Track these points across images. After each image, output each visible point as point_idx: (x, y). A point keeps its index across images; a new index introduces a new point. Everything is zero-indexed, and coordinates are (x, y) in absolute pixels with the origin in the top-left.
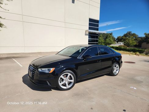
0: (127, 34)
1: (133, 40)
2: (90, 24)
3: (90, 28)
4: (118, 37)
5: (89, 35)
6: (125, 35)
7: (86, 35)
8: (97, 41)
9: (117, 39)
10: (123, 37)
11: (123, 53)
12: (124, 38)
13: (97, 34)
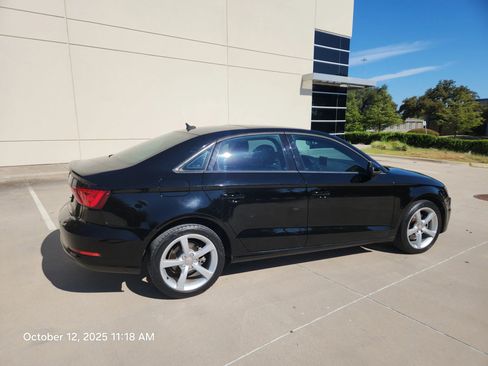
0: (437, 89)
2: (318, 53)
3: (318, 68)
4: (406, 101)
5: (314, 95)
6: (432, 94)
7: (303, 92)
8: (342, 114)
9: (402, 108)
10: (422, 98)
11: (445, 158)
12: (429, 103)
13: (345, 90)
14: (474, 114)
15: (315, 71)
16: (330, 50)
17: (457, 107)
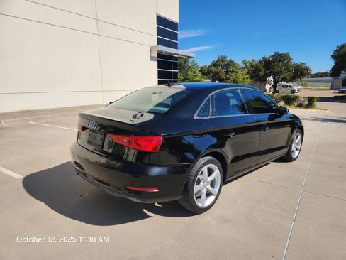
0: (218, 61)
1: (245, 72)
2: (159, 32)
3: (160, 42)
5: (158, 61)
6: (215, 64)
7: (152, 58)
8: (175, 76)
10: (210, 67)
12: (214, 69)
13: (177, 59)
14: (246, 76)
15: (158, 44)
16: (166, 30)
17: (237, 72)
